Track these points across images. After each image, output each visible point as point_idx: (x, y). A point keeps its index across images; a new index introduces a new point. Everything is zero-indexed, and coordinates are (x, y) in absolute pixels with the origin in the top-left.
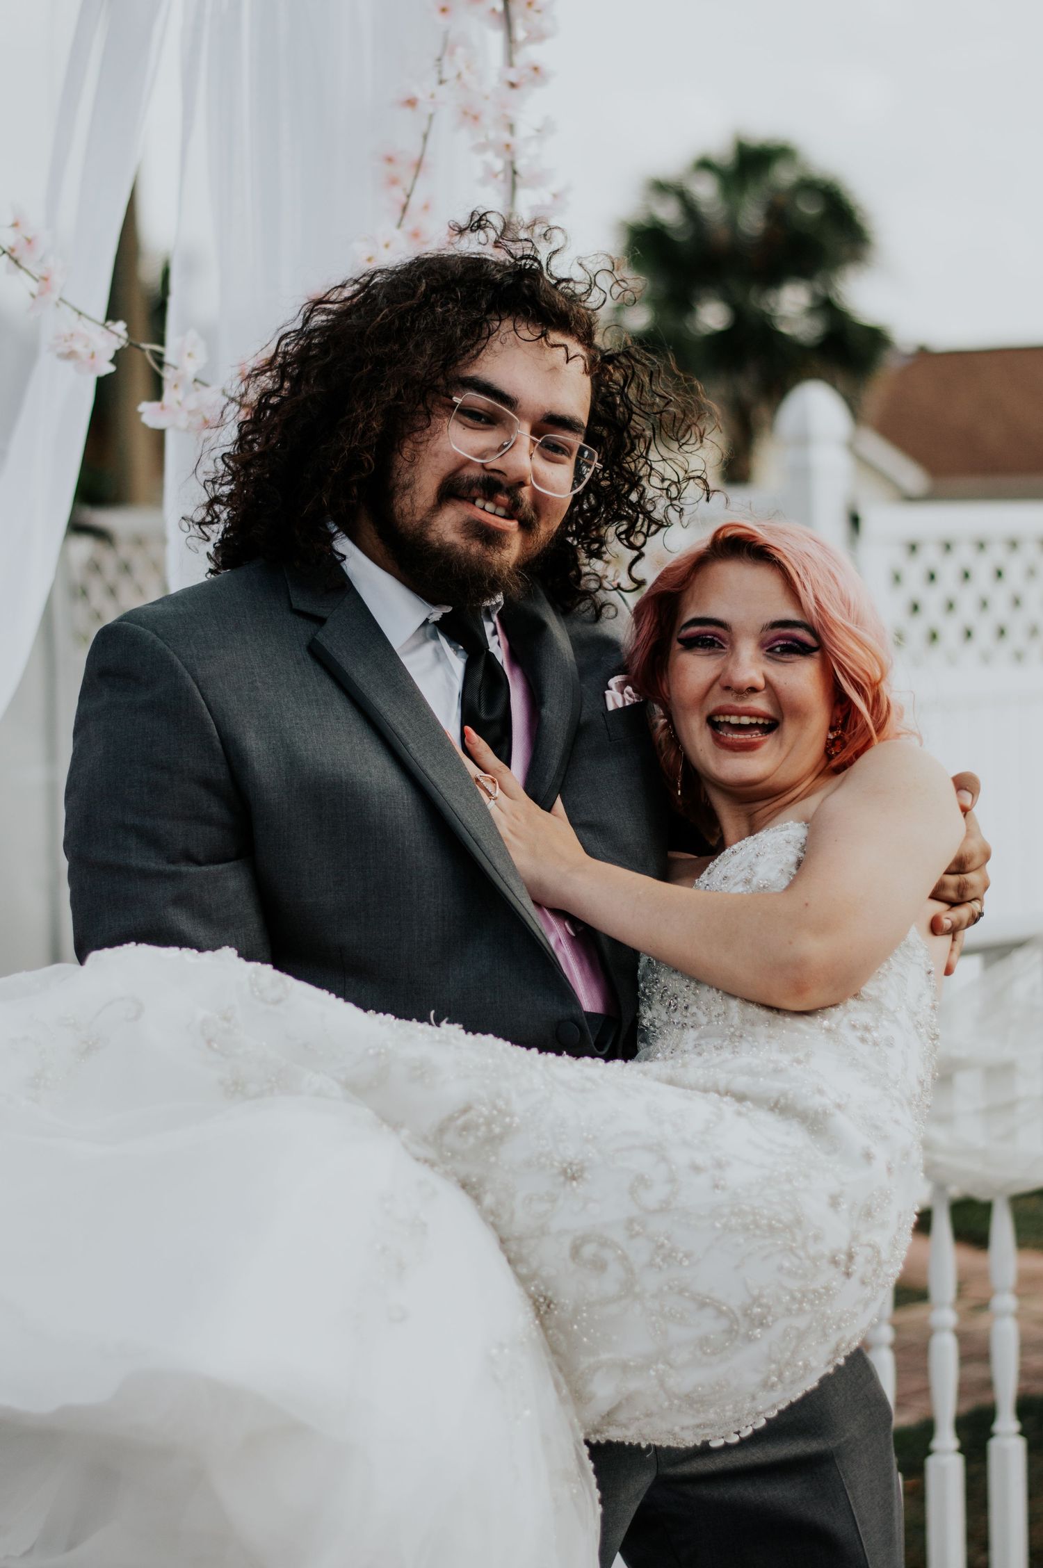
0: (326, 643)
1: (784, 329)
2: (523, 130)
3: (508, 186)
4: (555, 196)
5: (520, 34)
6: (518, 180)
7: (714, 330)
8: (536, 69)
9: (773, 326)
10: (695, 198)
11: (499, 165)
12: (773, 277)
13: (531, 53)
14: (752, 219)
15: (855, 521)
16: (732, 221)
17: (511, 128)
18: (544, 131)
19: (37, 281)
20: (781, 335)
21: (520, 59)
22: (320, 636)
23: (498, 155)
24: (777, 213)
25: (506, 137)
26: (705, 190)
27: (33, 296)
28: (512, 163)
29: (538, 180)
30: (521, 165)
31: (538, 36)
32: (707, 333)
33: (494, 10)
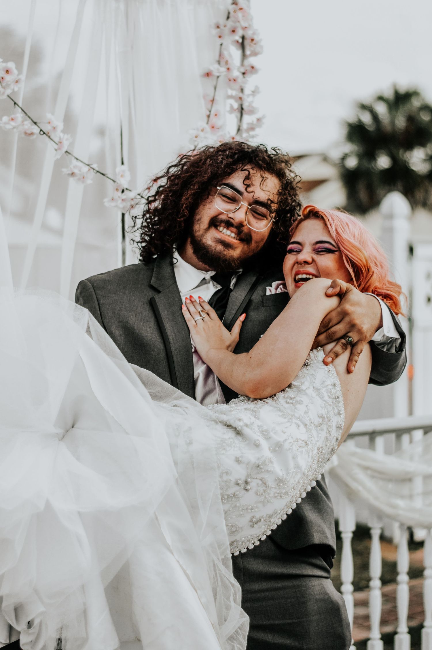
0: (157, 300)
1: (414, 168)
2: (247, 91)
3: (239, 115)
4: (258, 120)
5: (248, 52)
6: (243, 112)
7: (384, 168)
8: (253, 67)
9: (410, 167)
10: (377, 112)
11: (236, 105)
12: (409, 146)
13: (252, 61)
14: (401, 122)
15: (411, 250)
16: (393, 122)
17: (242, 90)
18: (254, 93)
19: (57, 144)
20: (413, 170)
21: (246, 62)
22: (156, 297)
23: (236, 101)
24: (411, 119)
25: (241, 95)
26: (381, 109)
27: (56, 150)
28: (241, 105)
29: (252, 112)
30: (244, 107)
31: (255, 54)
32: (381, 168)
33: (238, 42)
